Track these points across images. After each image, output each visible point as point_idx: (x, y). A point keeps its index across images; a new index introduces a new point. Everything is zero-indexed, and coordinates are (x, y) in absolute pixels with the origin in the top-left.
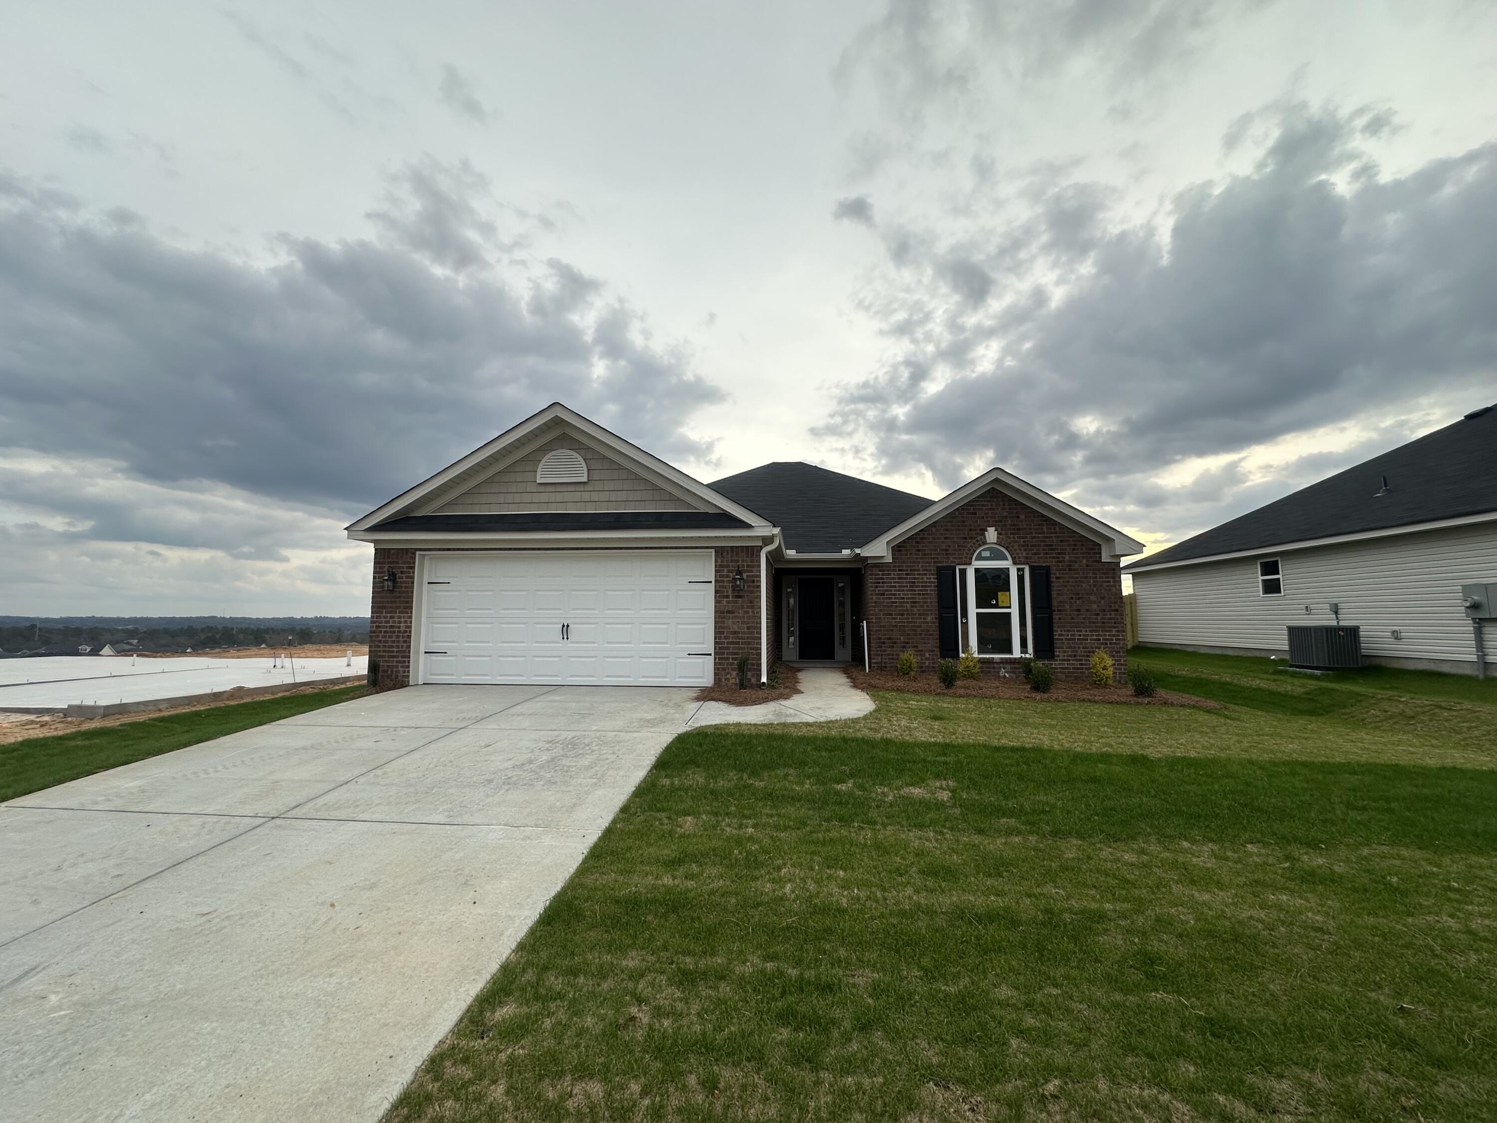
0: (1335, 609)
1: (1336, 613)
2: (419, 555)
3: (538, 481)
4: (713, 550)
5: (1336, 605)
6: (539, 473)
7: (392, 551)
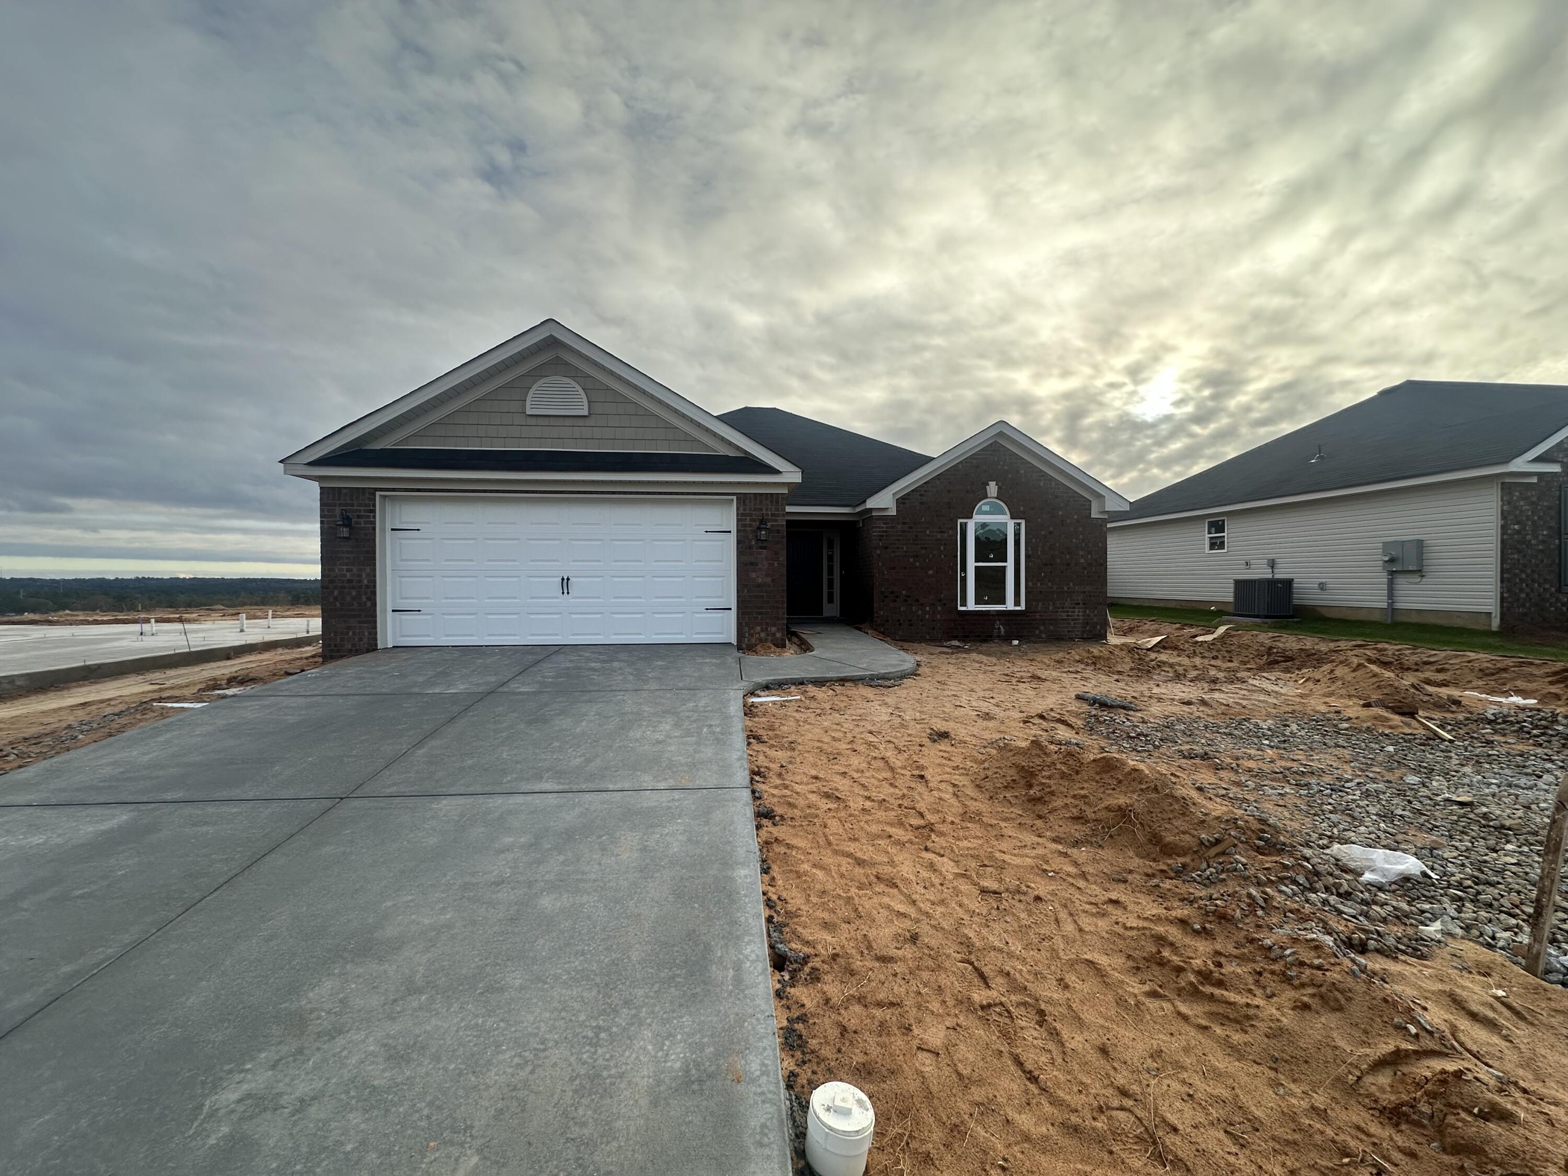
0: (1272, 564)
1: (1272, 567)
2: (381, 496)
3: (528, 413)
4: (735, 498)
5: (1273, 560)
6: (528, 403)
7: (344, 491)
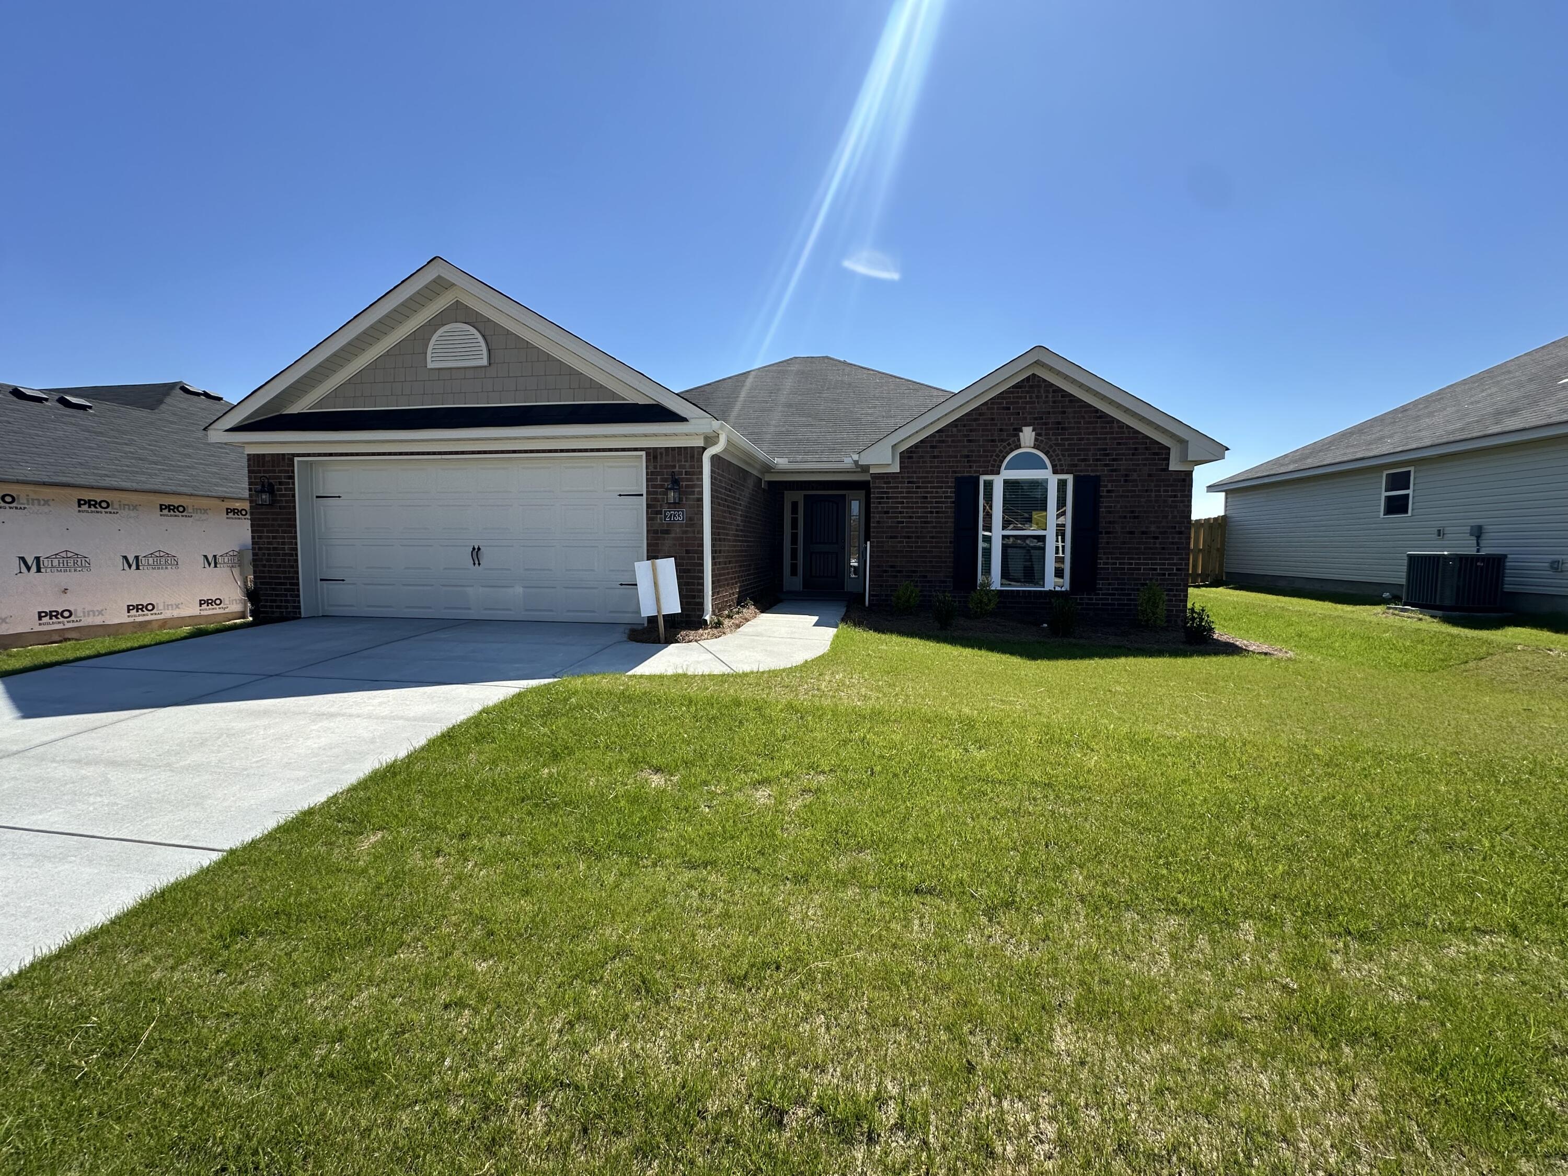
0: (1478, 533)
1: (1478, 537)
3: (429, 366)
4: (643, 453)
5: (1481, 526)
6: (429, 359)
